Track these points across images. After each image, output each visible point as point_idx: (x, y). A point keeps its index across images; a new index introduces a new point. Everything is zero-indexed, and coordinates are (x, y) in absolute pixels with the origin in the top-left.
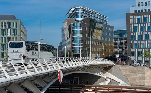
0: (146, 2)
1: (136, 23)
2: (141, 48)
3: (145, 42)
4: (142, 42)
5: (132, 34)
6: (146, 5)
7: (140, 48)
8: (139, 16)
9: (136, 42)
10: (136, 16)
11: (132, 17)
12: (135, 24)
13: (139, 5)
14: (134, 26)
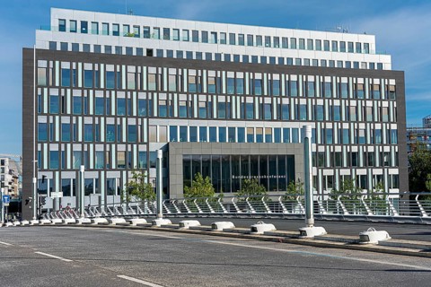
0: (87, 23)
1: (57, 84)
2: (71, 170)
3: (86, 150)
4: (77, 148)
5: (42, 119)
6: (86, 32)
7: (69, 167)
8: (69, 63)
9: (54, 147)
10: (57, 63)
11: (43, 63)
12: (54, 86)
13: (62, 28)
14: (51, 94)
